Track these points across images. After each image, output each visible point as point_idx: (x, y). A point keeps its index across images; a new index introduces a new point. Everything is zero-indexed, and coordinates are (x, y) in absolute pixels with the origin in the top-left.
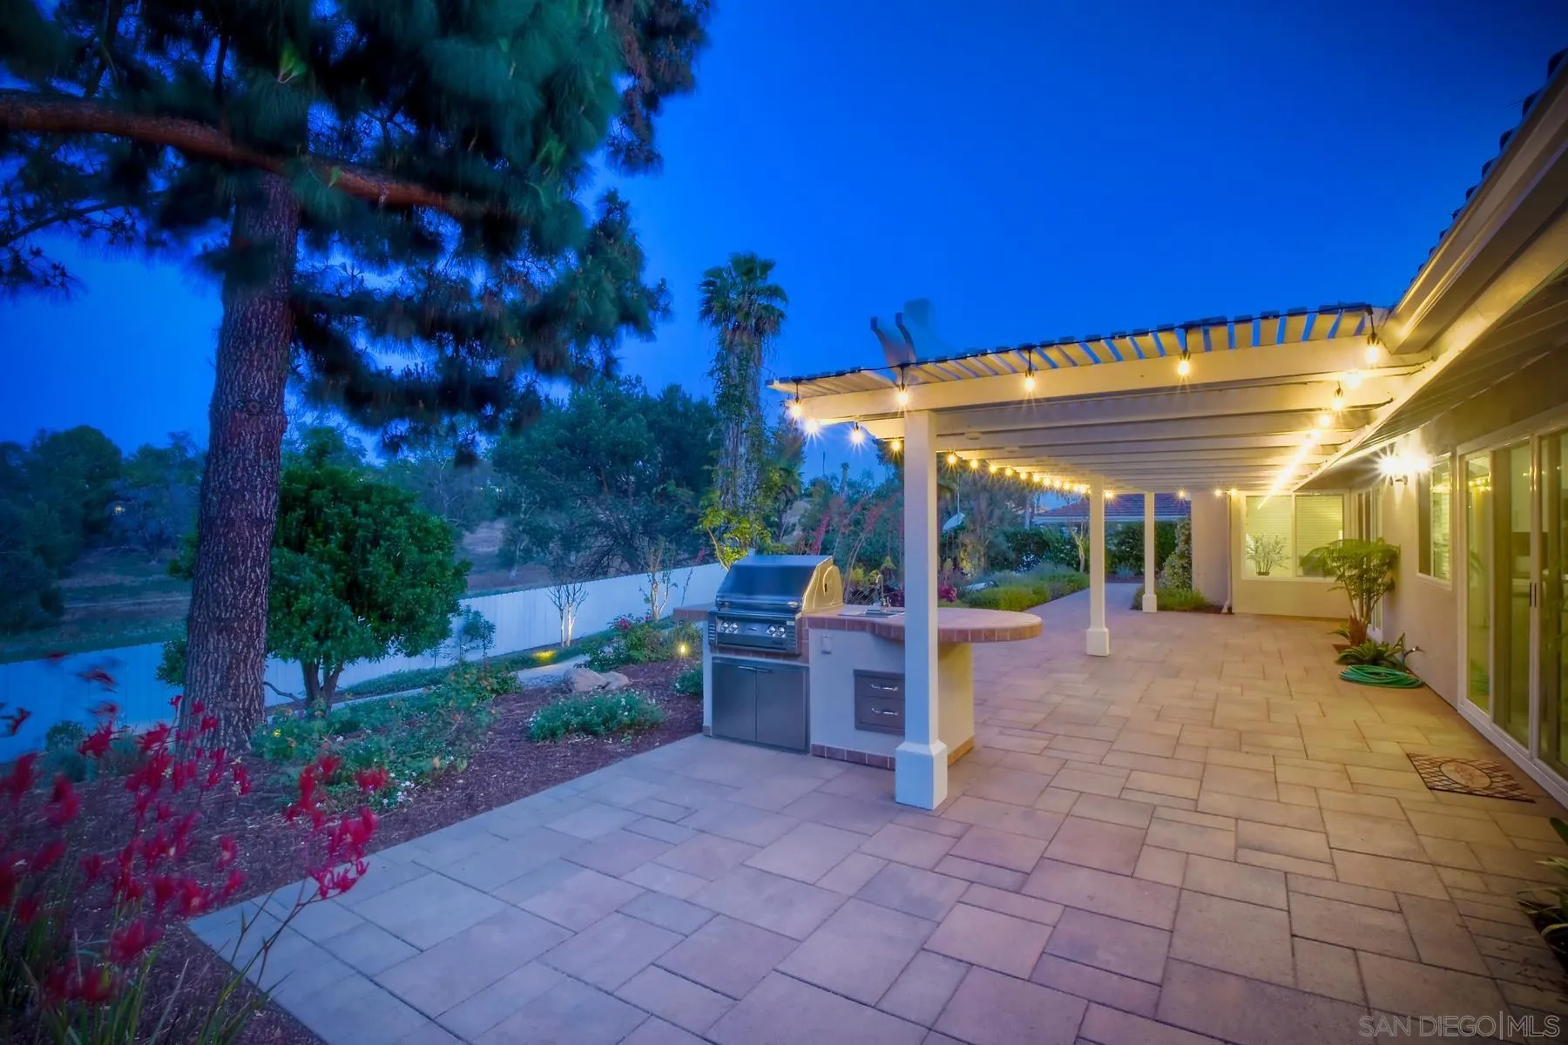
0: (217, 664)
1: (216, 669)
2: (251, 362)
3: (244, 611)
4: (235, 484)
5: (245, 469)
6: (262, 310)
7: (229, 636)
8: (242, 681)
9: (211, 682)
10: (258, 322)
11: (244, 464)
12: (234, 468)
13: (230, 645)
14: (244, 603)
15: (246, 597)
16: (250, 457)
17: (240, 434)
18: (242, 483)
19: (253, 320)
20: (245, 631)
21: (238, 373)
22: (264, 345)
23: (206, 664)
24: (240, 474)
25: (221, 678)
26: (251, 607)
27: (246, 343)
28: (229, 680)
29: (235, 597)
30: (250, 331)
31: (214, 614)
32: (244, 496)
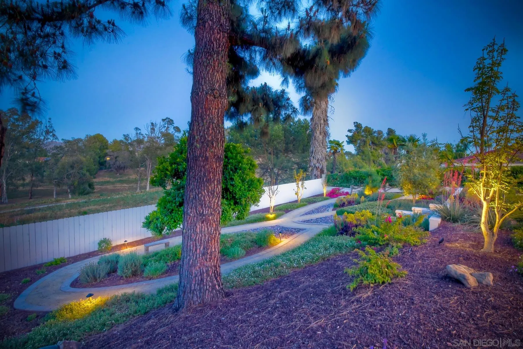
0: (201, 240)
1: (201, 243)
2: (214, 67)
3: (214, 210)
4: (208, 137)
5: (213, 129)
6: (218, 37)
7: (207, 224)
8: (213, 250)
9: (198, 250)
10: (217, 44)
11: (213, 126)
12: (208, 128)
13: (208, 230)
14: (214, 206)
15: (214, 202)
16: (215, 122)
17: (210, 109)
18: (212, 137)
19: (215, 43)
20: (215, 222)
21: (208, 73)
22: (220, 57)
23: (195, 240)
24: (211, 132)
25: (204, 248)
26: (217, 208)
27: (212, 56)
28: (208, 249)
29: (210, 202)
30: (213, 50)
31: (200, 211)
32: (213, 144)
